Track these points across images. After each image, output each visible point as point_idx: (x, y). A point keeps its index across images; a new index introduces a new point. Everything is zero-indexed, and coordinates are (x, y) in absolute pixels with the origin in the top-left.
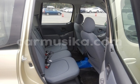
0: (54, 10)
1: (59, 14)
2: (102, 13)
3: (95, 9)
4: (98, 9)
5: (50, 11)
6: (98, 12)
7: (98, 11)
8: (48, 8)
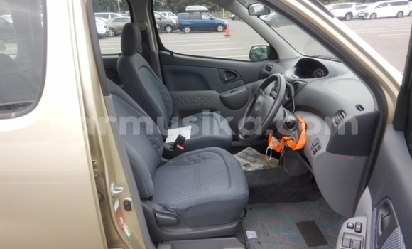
0: (205, 17)
1: (220, 28)
2: (363, 19)
3: (341, 7)
4: (350, 6)
5: (195, 21)
6: (348, 18)
7: (350, 14)
8: (190, 11)
